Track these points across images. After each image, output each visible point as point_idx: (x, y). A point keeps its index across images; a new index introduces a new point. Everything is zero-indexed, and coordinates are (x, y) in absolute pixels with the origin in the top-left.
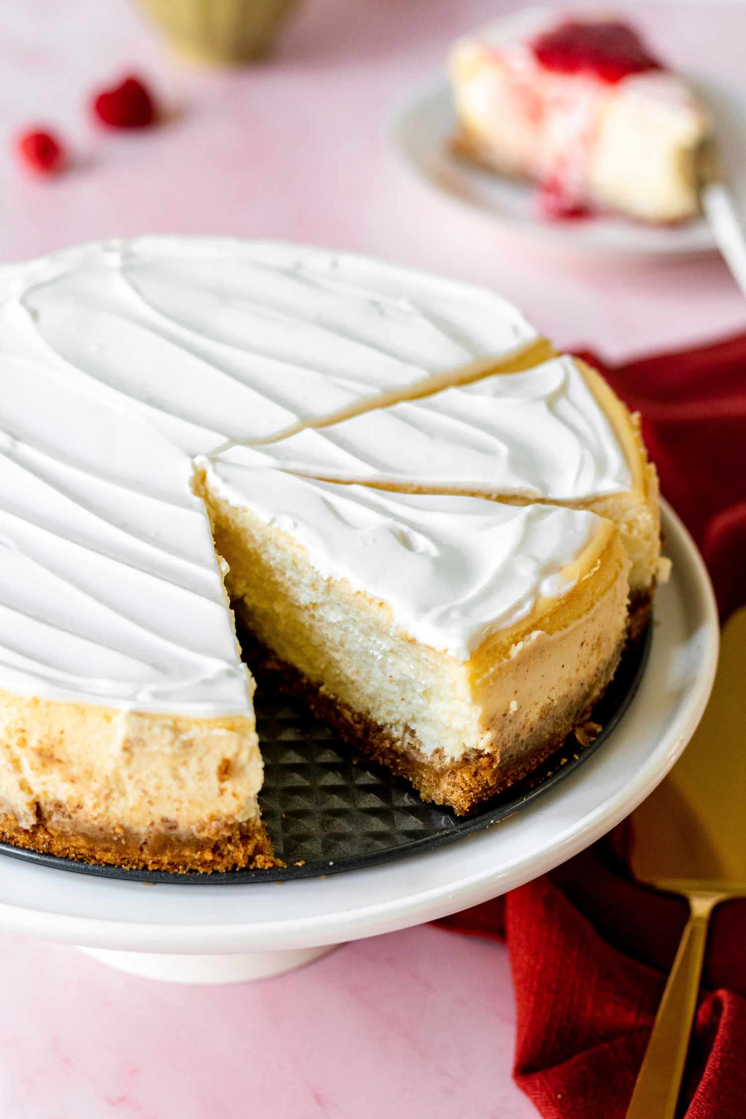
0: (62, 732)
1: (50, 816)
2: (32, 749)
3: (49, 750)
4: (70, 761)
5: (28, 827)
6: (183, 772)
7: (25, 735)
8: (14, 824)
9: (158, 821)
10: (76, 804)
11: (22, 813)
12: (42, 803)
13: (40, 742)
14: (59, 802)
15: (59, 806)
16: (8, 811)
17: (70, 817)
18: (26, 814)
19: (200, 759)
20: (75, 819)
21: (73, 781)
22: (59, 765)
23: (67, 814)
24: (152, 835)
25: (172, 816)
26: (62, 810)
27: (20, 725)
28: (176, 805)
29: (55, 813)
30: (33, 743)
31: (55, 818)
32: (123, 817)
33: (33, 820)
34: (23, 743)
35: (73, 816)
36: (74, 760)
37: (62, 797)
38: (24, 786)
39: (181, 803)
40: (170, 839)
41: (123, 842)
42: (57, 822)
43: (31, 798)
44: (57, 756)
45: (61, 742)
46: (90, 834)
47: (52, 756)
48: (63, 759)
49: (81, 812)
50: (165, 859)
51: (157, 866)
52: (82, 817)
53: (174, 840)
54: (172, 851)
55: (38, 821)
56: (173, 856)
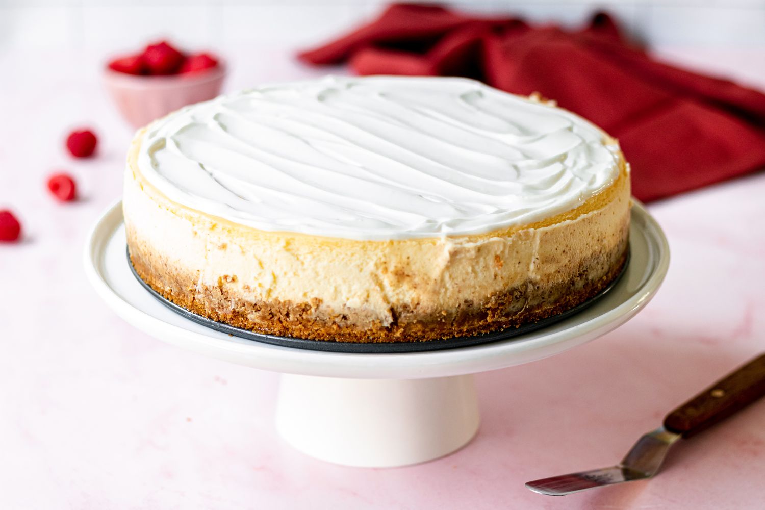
0: (408, 258)
1: (400, 315)
2: (391, 272)
3: (401, 271)
4: (414, 275)
5: (389, 326)
6: (477, 267)
7: (386, 265)
8: (379, 325)
9: (462, 302)
10: (416, 303)
11: (384, 317)
12: (395, 308)
13: (396, 267)
14: (405, 304)
15: (405, 307)
16: (375, 318)
17: (412, 312)
18: (386, 317)
19: (485, 258)
20: (415, 313)
21: (415, 288)
22: (408, 279)
23: (410, 310)
24: (459, 313)
25: (470, 298)
26: (408, 309)
27: (383, 260)
28: (473, 290)
29: (403, 313)
30: (392, 268)
31: (403, 315)
32: (443, 304)
33: (391, 320)
34: (386, 270)
35: (415, 311)
36: (416, 273)
37: (407, 300)
38: (386, 299)
39: (476, 288)
40: (468, 314)
41: (443, 321)
42: (405, 317)
43: (390, 306)
44: (406, 273)
45: (408, 264)
46: (424, 320)
47: (404, 274)
48: (410, 274)
49: (419, 307)
50: (465, 328)
51: (460, 335)
52: (420, 310)
53: (470, 314)
54: (468, 323)
55: (393, 320)
56: (469, 326)
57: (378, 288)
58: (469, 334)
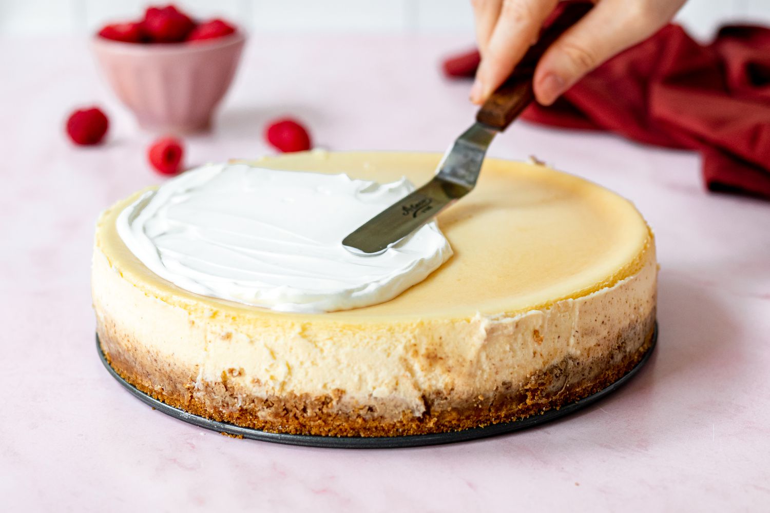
0: (441, 338)
1: (433, 403)
2: (422, 355)
3: (433, 353)
4: (448, 357)
5: (421, 415)
6: (515, 345)
7: (417, 348)
8: (410, 416)
9: (500, 384)
10: (450, 388)
11: (415, 407)
12: (427, 395)
13: (427, 349)
14: (438, 390)
15: (438, 393)
16: (405, 408)
17: (446, 398)
18: (417, 406)
19: (523, 334)
20: (449, 399)
21: (449, 371)
22: (441, 362)
23: (444, 397)
24: (497, 397)
25: (508, 379)
26: (441, 395)
27: (413, 342)
28: (511, 370)
29: (436, 400)
30: (423, 351)
31: (436, 403)
32: (480, 388)
33: (423, 409)
34: (416, 353)
35: (449, 397)
36: (450, 355)
37: (440, 385)
38: (416, 386)
39: (514, 368)
40: (506, 398)
41: (480, 406)
42: (439, 404)
43: (421, 393)
44: (439, 355)
45: (441, 345)
46: (459, 407)
47: (436, 356)
48: (443, 356)
49: (453, 393)
50: (503, 414)
51: (498, 421)
52: (455, 396)
53: (508, 398)
54: (506, 407)
55: (426, 409)
56: (507, 411)
57: (408, 374)
58: (508, 419)
